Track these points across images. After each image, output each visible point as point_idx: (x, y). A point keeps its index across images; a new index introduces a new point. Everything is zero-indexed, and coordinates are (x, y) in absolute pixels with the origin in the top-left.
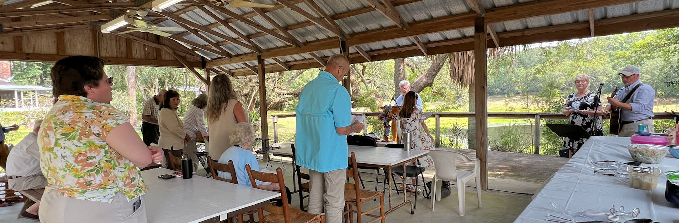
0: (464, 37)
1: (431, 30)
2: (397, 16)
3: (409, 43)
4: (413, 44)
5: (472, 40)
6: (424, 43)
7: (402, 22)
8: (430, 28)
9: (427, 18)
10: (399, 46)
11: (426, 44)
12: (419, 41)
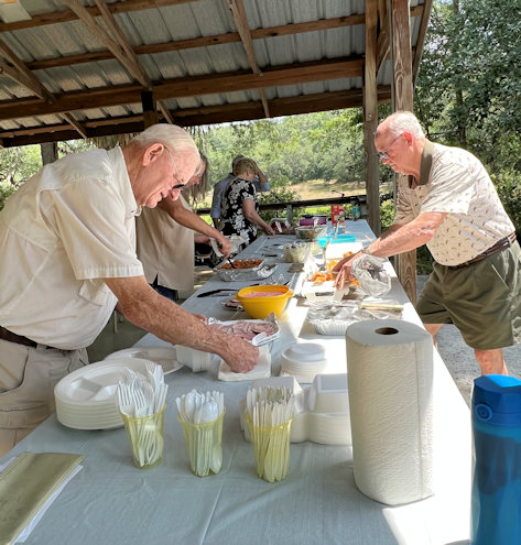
0: (131, 114)
1: (87, 105)
2: (35, 83)
3: (59, 121)
4: (65, 123)
5: (141, 118)
6: (80, 122)
7: (44, 92)
8: (86, 102)
9: (80, 88)
10: (44, 125)
11: (83, 122)
12: (72, 120)
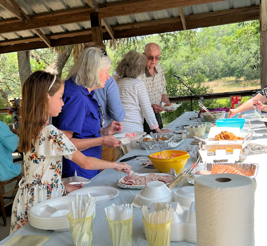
0: (83, 29)
1: (52, 23)
3: (32, 35)
4: (36, 36)
5: (90, 32)
6: (46, 35)
7: (22, 14)
8: (51, 21)
9: (47, 11)
10: (21, 38)
11: (49, 35)
12: (41, 34)
